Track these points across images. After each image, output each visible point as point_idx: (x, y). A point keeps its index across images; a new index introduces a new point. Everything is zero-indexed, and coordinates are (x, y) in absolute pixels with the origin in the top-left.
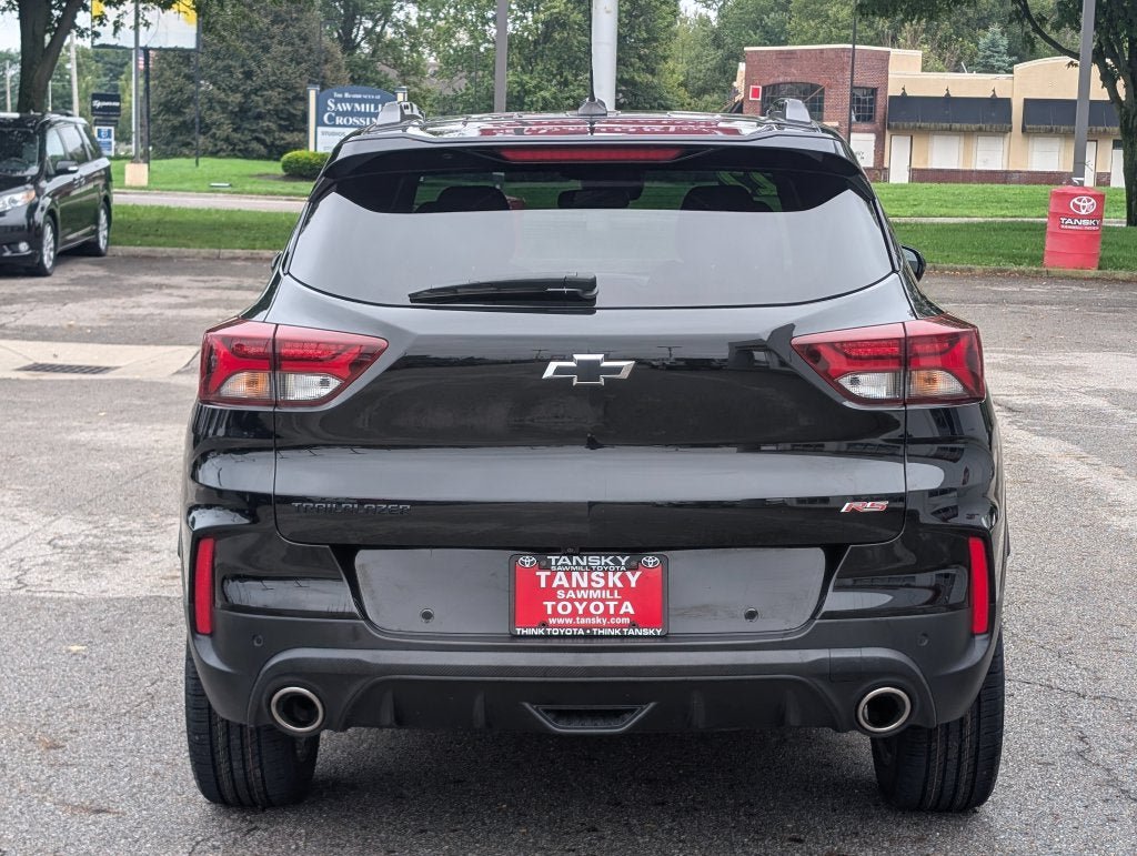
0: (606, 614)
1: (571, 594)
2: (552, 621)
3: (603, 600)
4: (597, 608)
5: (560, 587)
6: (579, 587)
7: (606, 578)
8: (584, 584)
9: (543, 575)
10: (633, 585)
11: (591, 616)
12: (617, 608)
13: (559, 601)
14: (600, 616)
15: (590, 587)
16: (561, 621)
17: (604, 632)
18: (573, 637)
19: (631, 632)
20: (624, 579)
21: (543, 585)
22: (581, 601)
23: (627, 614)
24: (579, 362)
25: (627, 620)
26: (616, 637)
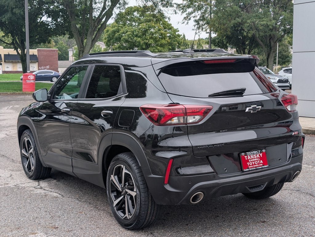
0: (258, 164)
1: (251, 160)
2: (249, 167)
3: (257, 161)
4: (256, 163)
5: (249, 159)
6: (252, 159)
7: (256, 156)
8: (253, 158)
9: (246, 157)
11: (256, 165)
12: (260, 162)
13: (249, 162)
14: (257, 164)
15: (254, 158)
16: (251, 167)
17: (259, 168)
18: (254, 170)
19: (263, 167)
20: (260, 155)
21: (246, 159)
22: (253, 161)
23: (262, 163)
24: (253, 107)
25: (262, 164)
26: (261, 168)
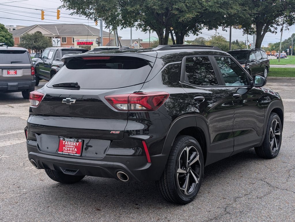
0: (72, 151)
1: (68, 146)
2: (64, 151)
3: (72, 148)
4: (71, 149)
5: (66, 144)
6: (69, 145)
7: (73, 143)
8: (70, 144)
9: (64, 142)
10: (77, 145)
11: (70, 151)
12: (74, 149)
13: (66, 147)
14: (71, 151)
15: (71, 145)
16: (65, 151)
17: (71, 154)
18: (66, 155)
19: (75, 155)
20: (76, 144)
21: (64, 144)
22: (69, 148)
23: (75, 151)
24: (67, 99)
25: (75, 152)
26: (73, 155)
